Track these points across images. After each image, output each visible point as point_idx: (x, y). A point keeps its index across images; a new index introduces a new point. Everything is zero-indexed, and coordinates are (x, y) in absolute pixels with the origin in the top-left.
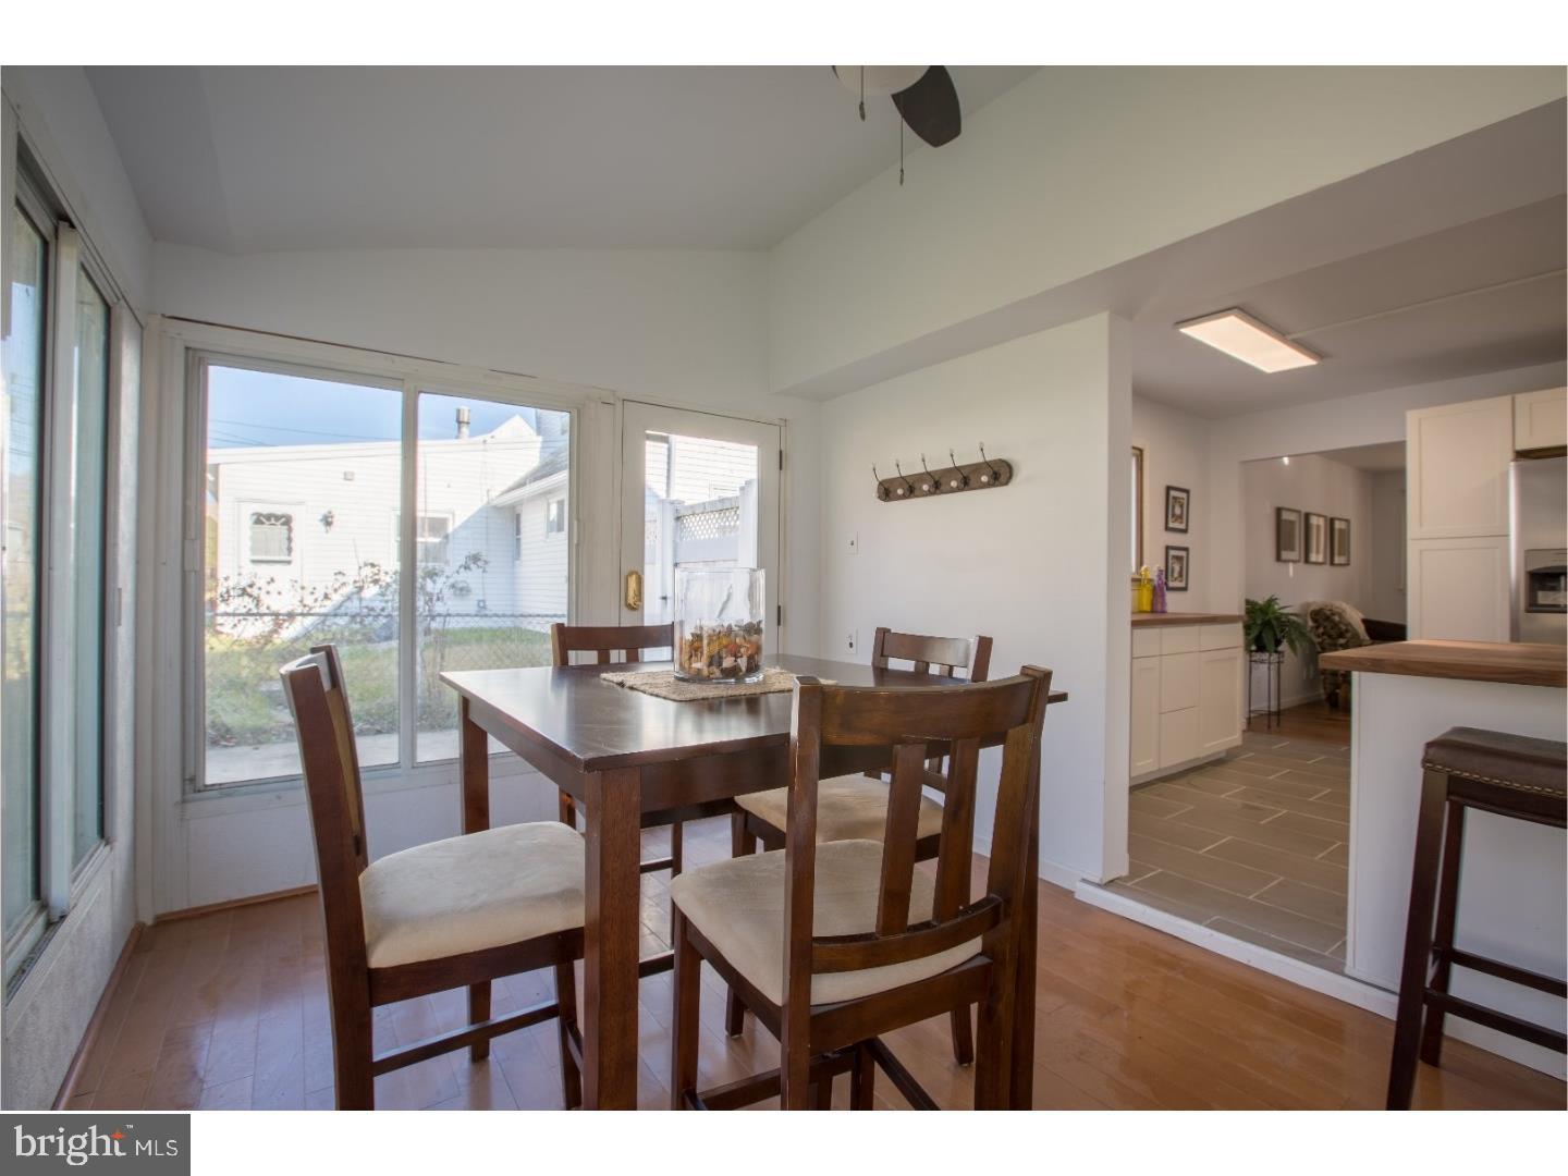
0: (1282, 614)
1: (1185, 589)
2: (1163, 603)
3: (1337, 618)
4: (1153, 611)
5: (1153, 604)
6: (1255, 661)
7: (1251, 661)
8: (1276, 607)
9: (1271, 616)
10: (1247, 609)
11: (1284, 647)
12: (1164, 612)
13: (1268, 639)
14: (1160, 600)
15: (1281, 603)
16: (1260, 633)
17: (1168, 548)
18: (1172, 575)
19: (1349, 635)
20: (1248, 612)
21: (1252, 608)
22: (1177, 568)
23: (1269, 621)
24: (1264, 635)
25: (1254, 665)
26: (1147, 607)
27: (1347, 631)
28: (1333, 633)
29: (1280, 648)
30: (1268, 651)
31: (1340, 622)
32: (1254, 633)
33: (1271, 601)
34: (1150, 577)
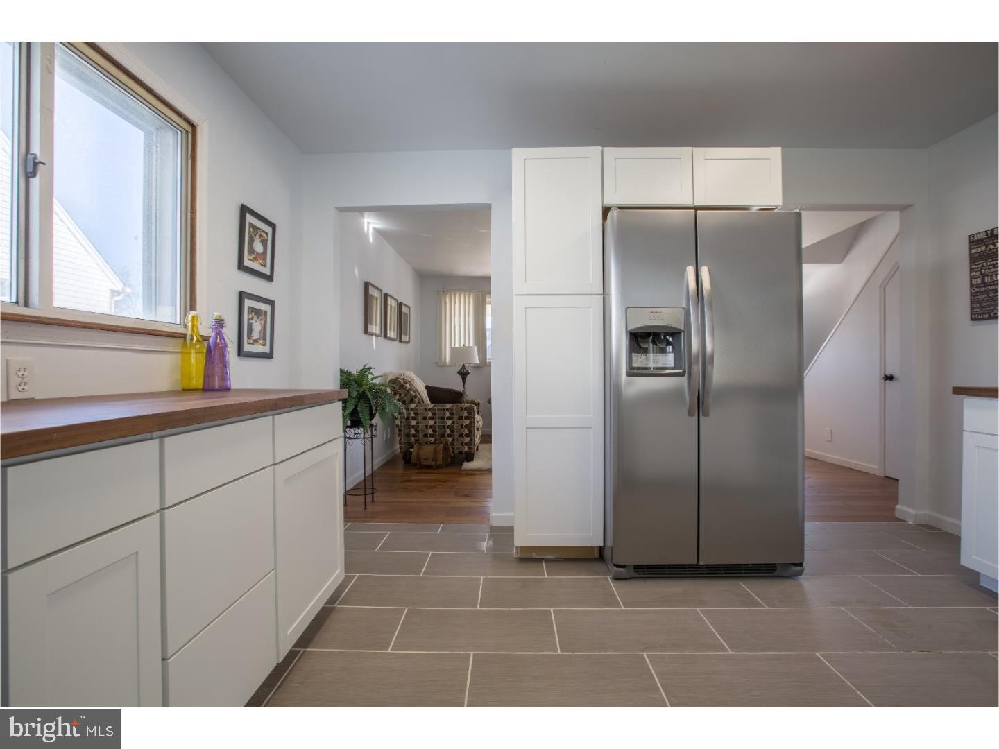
0: (375, 385)
1: (269, 356)
2: (224, 377)
3: (408, 386)
4: (207, 389)
5: (207, 376)
6: (349, 438)
7: (346, 438)
8: (370, 376)
9: (365, 387)
10: (341, 380)
11: (377, 420)
12: (226, 389)
13: (363, 415)
14: (218, 369)
15: (376, 372)
16: (356, 406)
17: (242, 296)
18: (249, 337)
19: (417, 400)
20: (344, 384)
21: (347, 380)
22: (257, 326)
23: (364, 392)
24: (359, 409)
25: (349, 441)
26: (198, 382)
27: (416, 397)
28: (407, 399)
29: (374, 421)
30: (362, 426)
31: (410, 389)
32: (350, 408)
33: (365, 371)
34: (202, 333)
